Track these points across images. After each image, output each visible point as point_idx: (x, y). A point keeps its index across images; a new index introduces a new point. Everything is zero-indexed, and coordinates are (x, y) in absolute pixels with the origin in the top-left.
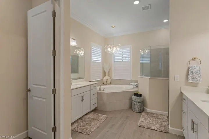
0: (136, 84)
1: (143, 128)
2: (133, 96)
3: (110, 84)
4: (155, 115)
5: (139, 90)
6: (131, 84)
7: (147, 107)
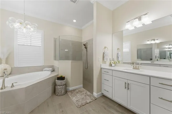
0: (51, 69)
1: (83, 106)
2: (57, 81)
3: (10, 74)
4: (77, 91)
5: (59, 73)
6: (44, 69)
7: (69, 87)
